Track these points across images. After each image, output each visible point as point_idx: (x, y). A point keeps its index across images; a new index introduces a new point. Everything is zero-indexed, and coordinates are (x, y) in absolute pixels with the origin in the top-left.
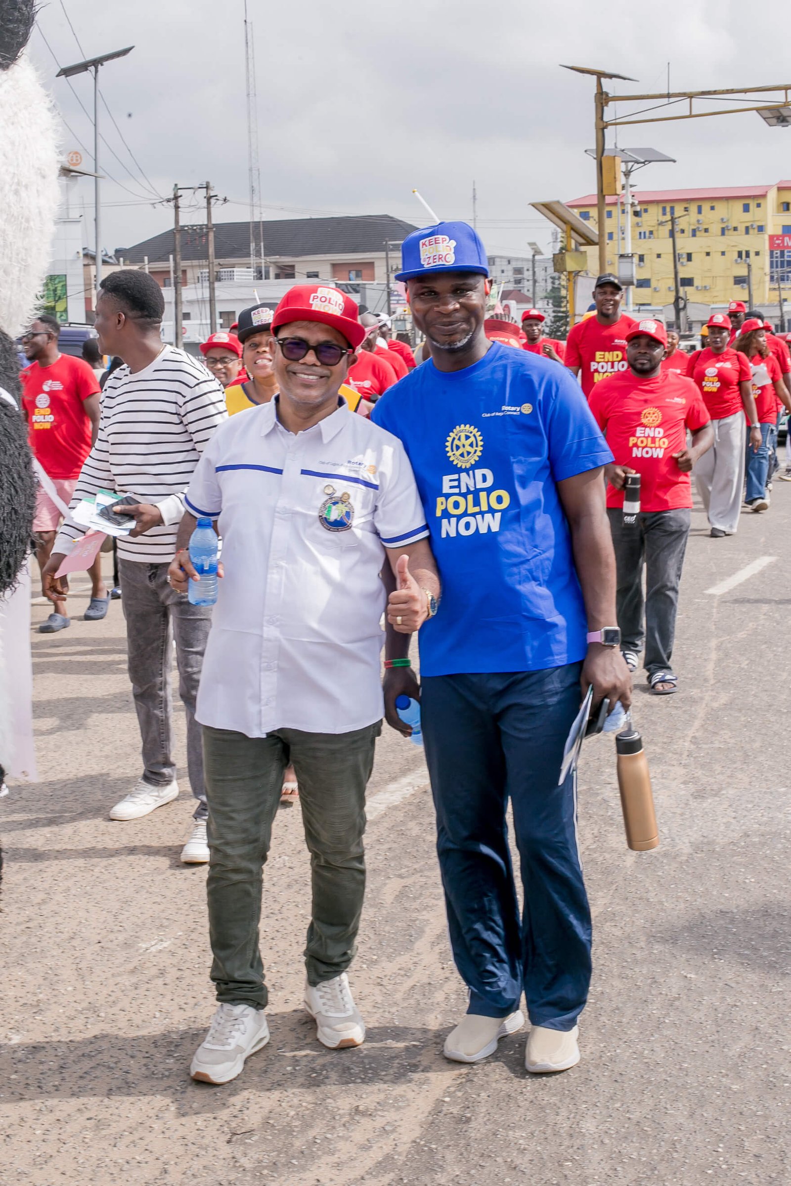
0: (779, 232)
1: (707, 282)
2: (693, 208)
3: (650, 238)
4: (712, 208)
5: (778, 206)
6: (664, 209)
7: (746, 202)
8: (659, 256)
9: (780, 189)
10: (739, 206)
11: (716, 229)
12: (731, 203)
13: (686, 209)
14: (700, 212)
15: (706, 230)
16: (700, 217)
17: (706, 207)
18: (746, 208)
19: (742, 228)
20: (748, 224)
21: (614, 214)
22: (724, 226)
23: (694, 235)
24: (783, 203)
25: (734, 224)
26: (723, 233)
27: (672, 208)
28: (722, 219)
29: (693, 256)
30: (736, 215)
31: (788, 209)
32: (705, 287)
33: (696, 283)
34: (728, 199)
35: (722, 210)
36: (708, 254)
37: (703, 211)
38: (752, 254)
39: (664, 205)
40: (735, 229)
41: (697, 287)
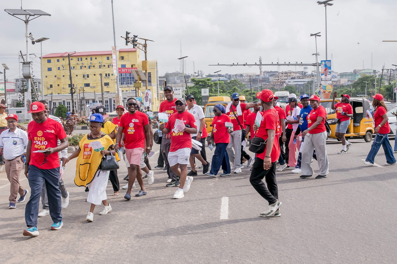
0: (120, 67)
1: (95, 85)
2: (89, 58)
3: (73, 69)
4: (96, 58)
5: (119, 58)
6: (78, 59)
7: (108, 56)
8: (77, 76)
9: (120, 52)
10: (105, 58)
11: (97, 66)
12: (103, 57)
13: (86, 59)
14: (91, 60)
15: (94, 66)
16: (91, 61)
17: (94, 58)
18: (108, 59)
19: (107, 66)
20: (109, 64)
21: (60, 60)
22: (100, 65)
23: (89, 68)
24: (121, 57)
25: (103, 64)
26: (100, 68)
27: (81, 58)
28: (99, 62)
29: (89, 76)
30: (104, 60)
31: (123, 59)
32: (94, 87)
33: (91, 85)
34: (101, 55)
35: (99, 59)
36: (95, 75)
37: (92, 59)
38: (110, 75)
39: (78, 57)
40: (104, 66)
41: (91, 87)
